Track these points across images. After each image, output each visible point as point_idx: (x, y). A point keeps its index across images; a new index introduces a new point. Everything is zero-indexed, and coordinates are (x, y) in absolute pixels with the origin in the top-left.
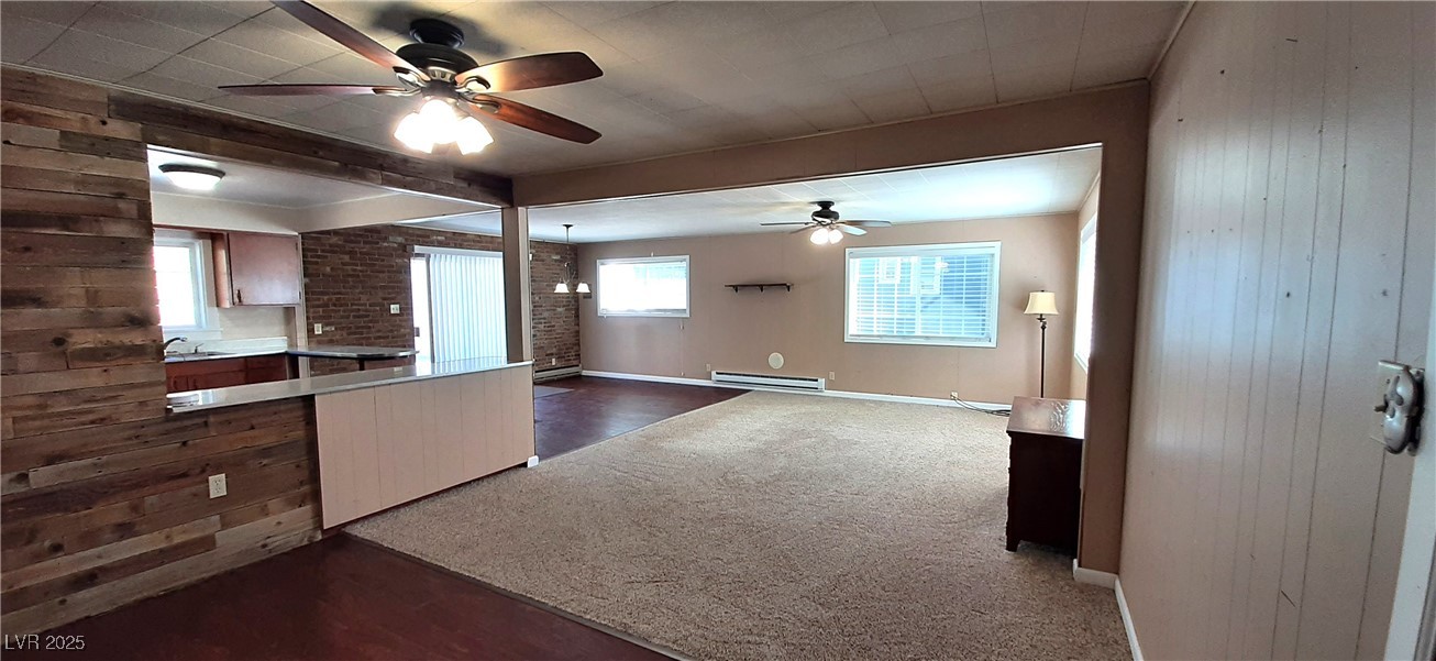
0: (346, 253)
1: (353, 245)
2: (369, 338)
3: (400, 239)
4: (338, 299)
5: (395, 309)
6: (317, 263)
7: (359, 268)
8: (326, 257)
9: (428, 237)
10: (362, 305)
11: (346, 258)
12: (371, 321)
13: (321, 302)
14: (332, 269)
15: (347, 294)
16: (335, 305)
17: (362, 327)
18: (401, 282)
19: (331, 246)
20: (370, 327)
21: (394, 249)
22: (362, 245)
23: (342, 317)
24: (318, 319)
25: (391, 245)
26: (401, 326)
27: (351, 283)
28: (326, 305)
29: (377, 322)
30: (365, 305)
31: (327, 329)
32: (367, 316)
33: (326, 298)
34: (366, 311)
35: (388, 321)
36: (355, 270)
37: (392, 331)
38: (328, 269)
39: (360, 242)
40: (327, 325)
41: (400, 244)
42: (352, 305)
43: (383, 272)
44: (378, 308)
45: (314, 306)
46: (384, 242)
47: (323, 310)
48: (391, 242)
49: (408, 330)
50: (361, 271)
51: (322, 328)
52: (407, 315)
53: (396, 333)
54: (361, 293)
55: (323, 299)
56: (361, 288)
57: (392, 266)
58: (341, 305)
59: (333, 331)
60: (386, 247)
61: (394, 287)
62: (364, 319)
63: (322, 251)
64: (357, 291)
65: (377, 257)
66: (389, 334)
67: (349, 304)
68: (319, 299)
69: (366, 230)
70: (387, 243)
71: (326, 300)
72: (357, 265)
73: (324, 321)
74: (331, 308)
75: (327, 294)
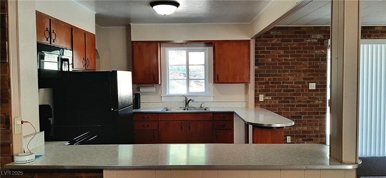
0: (280, 49)
1: (286, 43)
2: (293, 106)
3: (319, 36)
4: (275, 79)
5: (312, 86)
6: (263, 56)
7: (290, 58)
8: (269, 52)
10: (289, 83)
11: (282, 52)
12: (295, 94)
13: (264, 81)
14: (272, 60)
15: (280, 75)
16: (272, 83)
17: (289, 98)
18: (318, 67)
19: (273, 44)
20: (294, 98)
21: (315, 43)
22: (292, 43)
23: (276, 91)
24: (262, 91)
25: (312, 41)
26: (315, 99)
27: (283, 69)
28: (268, 83)
29: (300, 95)
30: (292, 83)
31: (267, 98)
32: (293, 91)
33: (267, 78)
34: (292, 87)
35: (307, 94)
36: (287, 60)
37: (309, 102)
38: (270, 60)
39: (291, 41)
40: (267, 95)
41: (319, 40)
42: (283, 83)
43: (306, 60)
44: (300, 85)
45: (260, 84)
46: (307, 39)
47: (265, 86)
48: (312, 39)
49: (321, 102)
50: (290, 60)
51: (264, 97)
52: (321, 90)
53: (312, 103)
54: (289, 75)
55: (266, 79)
56: (290, 72)
57: (312, 56)
58: (276, 83)
59: (270, 99)
60: (309, 43)
61: (312, 71)
62: (291, 93)
63: (267, 49)
64: (287, 73)
65: (302, 50)
66: (307, 103)
67: (282, 83)
68: (263, 79)
69: (296, 33)
70: (310, 39)
71: (267, 80)
72: (288, 56)
73: (265, 93)
74: (270, 85)
75: (268, 76)
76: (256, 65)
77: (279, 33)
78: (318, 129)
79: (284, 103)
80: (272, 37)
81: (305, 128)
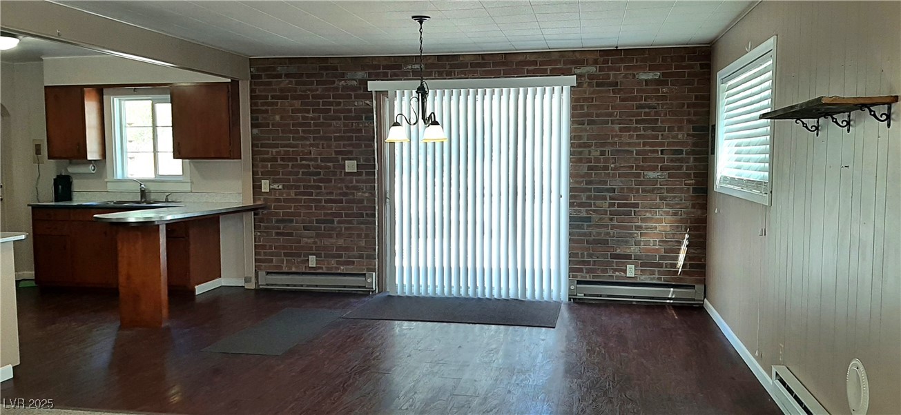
0: (294, 98)
1: (303, 88)
2: (320, 201)
3: (361, 75)
4: (287, 153)
5: (351, 166)
6: (267, 111)
7: (311, 115)
8: (277, 104)
9: (399, 67)
10: (311, 160)
11: (297, 104)
12: (321, 181)
13: (270, 156)
14: (282, 118)
15: (296, 146)
16: (282, 159)
17: (312, 187)
18: (359, 131)
19: (282, 90)
20: (320, 188)
21: (353, 88)
22: (314, 86)
23: (290, 174)
24: (266, 174)
25: (349, 83)
26: (356, 188)
27: (301, 134)
28: (275, 159)
29: (329, 181)
30: (315, 160)
31: (275, 186)
32: (319, 174)
33: (274, 150)
34: (318, 167)
35: (342, 180)
36: (307, 118)
37: (345, 194)
38: (278, 118)
39: (312, 83)
40: (275, 181)
41: (361, 82)
42: (302, 159)
43: (339, 119)
44: (331, 164)
45: (263, 160)
46: (340, 81)
47: (271, 165)
48: (349, 80)
49: (367, 195)
50: (312, 119)
51: (270, 185)
52: (367, 174)
53: (351, 197)
54: (311, 145)
55: (272, 152)
56: (312, 140)
57: (350, 111)
58: (290, 160)
59: (280, 189)
60: (344, 87)
61: (350, 138)
62: (315, 178)
63: (273, 97)
64: (308, 143)
65: (332, 100)
66: (342, 197)
67: (299, 159)
68: (267, 153)
69: (321, 68)
70: (345, 80)
71: (274, 153)
72: (308, 111)
73: (272, 177)
74: (279, 162)
75: (276, 146)
76: (253, 126)
77: (293, 69)
78: (363, 244)
79: (304, 196)
80: (279, 76)
81: (341, 242)
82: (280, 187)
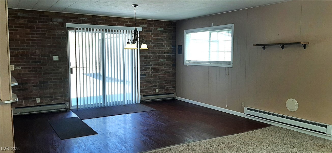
2: (41, 73)
3: (60, 20)
4: (23, 52)
5: (56, 58)
7: (36, 36)
8: (17, 30)
9: (77, 18)
10: (36, 56)
11: (29, 30)
12: (42, 64)
13: (14, 54)
14: (20, 36)
15: (28, 49)
16: (21, 55)
18: (60, 43)
19: (20, 24)
20: (41, 68)
21: (56, 25)
22: (37, 23)
23: (25, 62)
24: (12, 63)
25: (54, 23)
26: (59, 68)
27: (31, 44)
28: (17, 55)
29: (46, 65)
30: (39, 55)
31: (17, 68)
32: (40, 62)
33: (16, 51)
34: (39, 59)
35: (51, 64)
36: (34, 37)
37: (54, 70)
38: (18, 36)
39: (36, 22)
40: (17, 66)
41: (60, 23)
42: (31, 55)
43: (50, 38)
44: (46, 57)
46: (50, 22)
47: (15, 58)
48: (54, 22)
49: (63, 70)
50: (36, 37)
51: (14, 67)
52: (63, 61)
53: (56, 71)
54: (36, 49)
56: (36, 47)
57: (55, 35)
58: (25, 55)
59: (20, 69)
60: (52, 24)
61: (55, 46)
62: (38, 63)
63: (15, 27)
64: (35, 48)
65: (46, 30)
66: (52, 71)
67: (30, 55)
68: (13, 52)
69: (40, 16)
70: (52, 22)
72: (34, 34)
73: (15, 64)
74: (19, 57)
75: (18, 49)
77: (25, 15)
78: (62, 90)
79: (32, 72)
80: (19, 17)
81: (52, 91)
82: (20, 68)
